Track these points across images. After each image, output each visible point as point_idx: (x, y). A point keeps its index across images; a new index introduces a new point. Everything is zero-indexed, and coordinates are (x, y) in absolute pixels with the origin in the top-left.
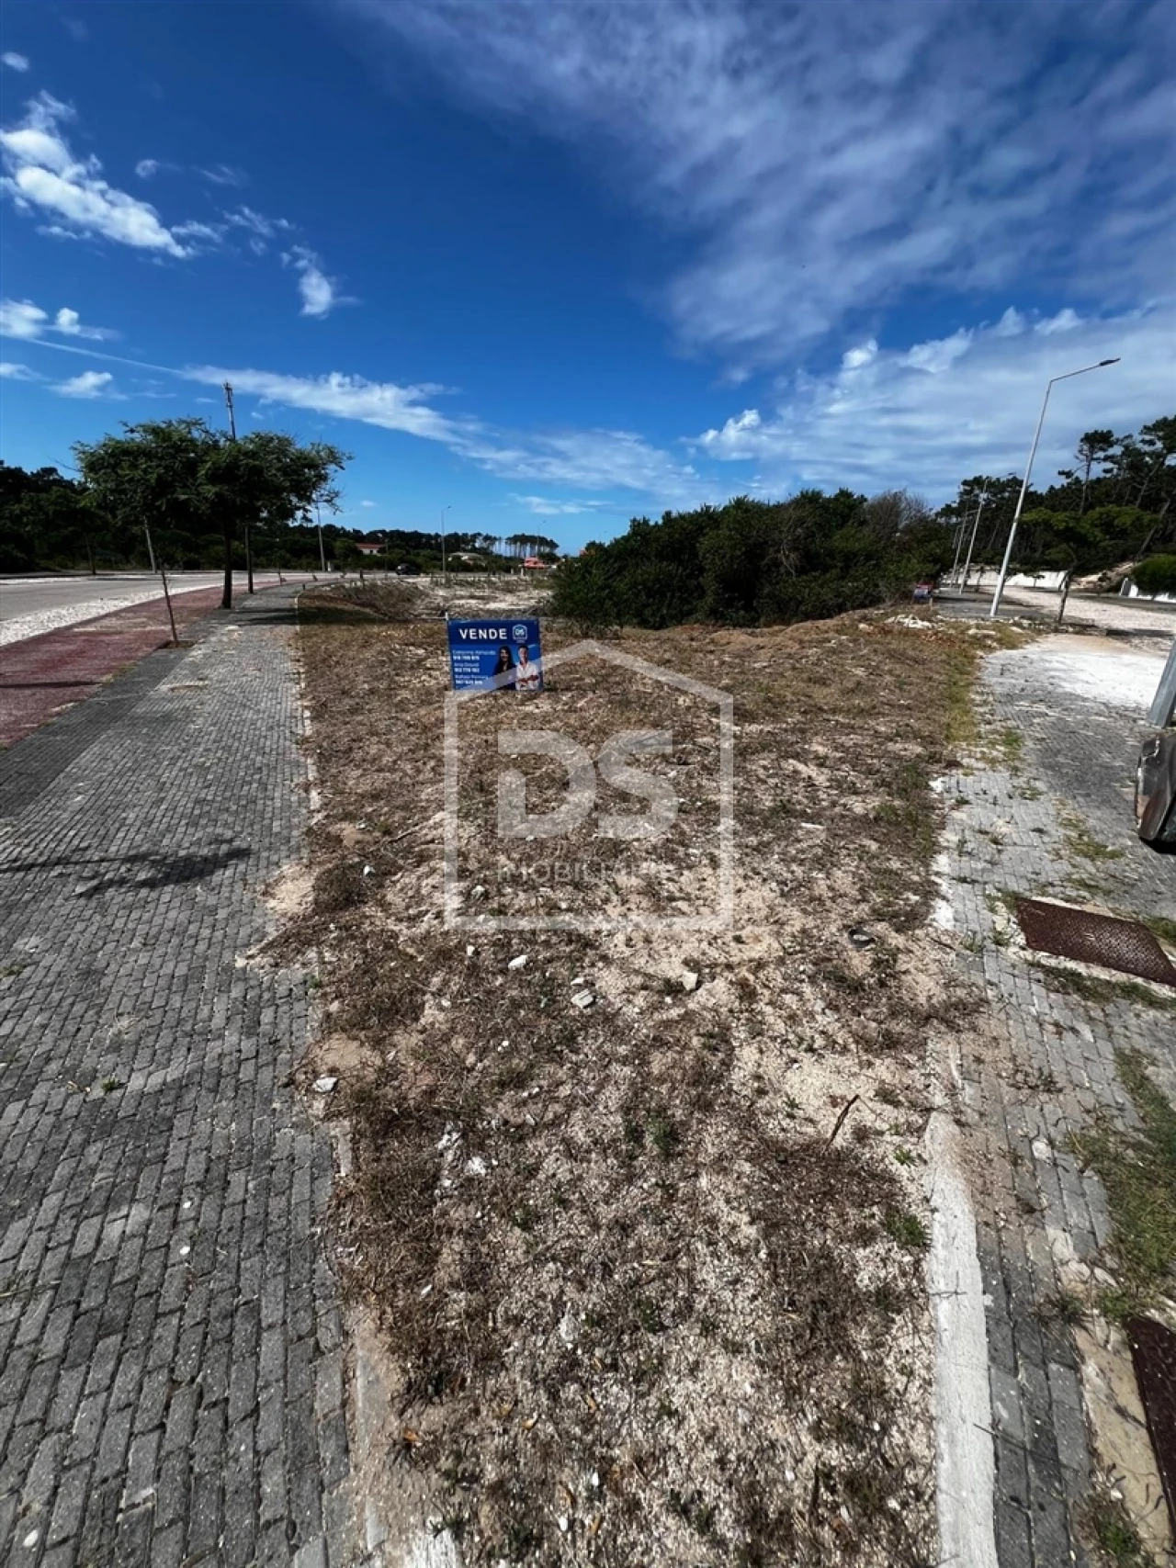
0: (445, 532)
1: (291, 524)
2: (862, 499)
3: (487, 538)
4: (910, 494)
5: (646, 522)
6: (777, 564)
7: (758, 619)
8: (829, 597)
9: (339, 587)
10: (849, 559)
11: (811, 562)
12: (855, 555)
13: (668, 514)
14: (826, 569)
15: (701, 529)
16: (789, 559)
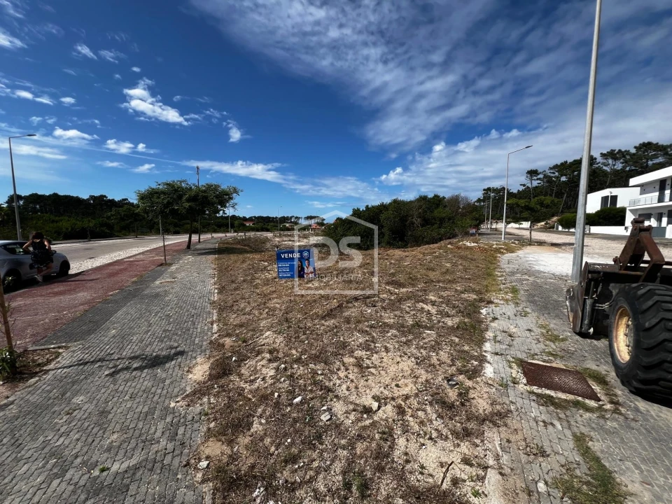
0: (279, 215)
1: (218, 215)
2: (444, 198)
3: (296, 218)
4: (463, 194)
5: (358, 210)
6: (413, 223)
7: (407, 245)
8: (435, 234)
9: (235, 239)
10: (442, 220)
11: (426, 222)
12: (444, 219)
13: (367, 206)
14: (433, 224)
15: (381, 211)
16: (417, 221)
